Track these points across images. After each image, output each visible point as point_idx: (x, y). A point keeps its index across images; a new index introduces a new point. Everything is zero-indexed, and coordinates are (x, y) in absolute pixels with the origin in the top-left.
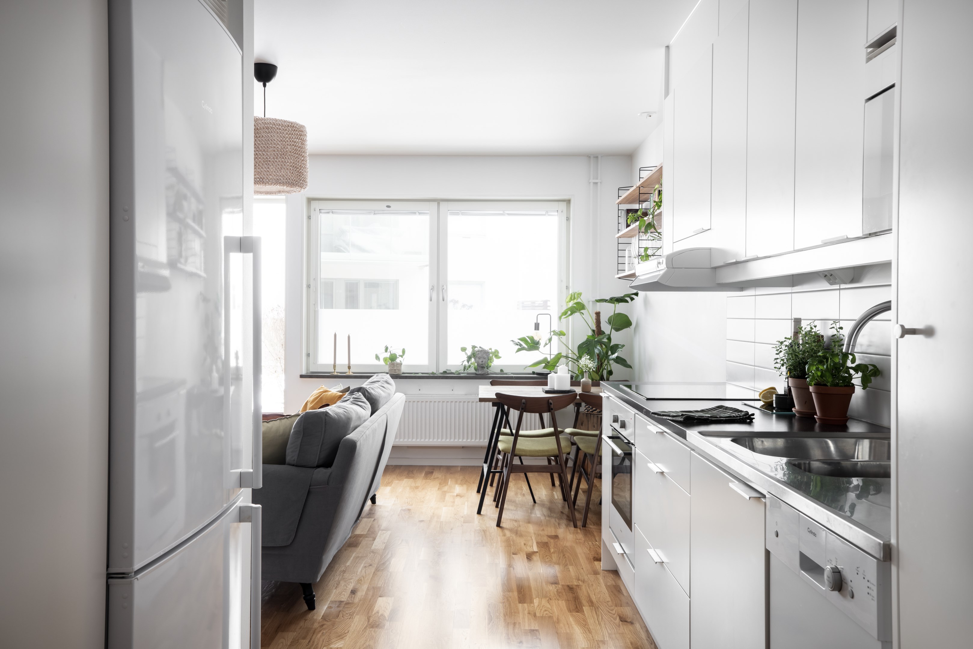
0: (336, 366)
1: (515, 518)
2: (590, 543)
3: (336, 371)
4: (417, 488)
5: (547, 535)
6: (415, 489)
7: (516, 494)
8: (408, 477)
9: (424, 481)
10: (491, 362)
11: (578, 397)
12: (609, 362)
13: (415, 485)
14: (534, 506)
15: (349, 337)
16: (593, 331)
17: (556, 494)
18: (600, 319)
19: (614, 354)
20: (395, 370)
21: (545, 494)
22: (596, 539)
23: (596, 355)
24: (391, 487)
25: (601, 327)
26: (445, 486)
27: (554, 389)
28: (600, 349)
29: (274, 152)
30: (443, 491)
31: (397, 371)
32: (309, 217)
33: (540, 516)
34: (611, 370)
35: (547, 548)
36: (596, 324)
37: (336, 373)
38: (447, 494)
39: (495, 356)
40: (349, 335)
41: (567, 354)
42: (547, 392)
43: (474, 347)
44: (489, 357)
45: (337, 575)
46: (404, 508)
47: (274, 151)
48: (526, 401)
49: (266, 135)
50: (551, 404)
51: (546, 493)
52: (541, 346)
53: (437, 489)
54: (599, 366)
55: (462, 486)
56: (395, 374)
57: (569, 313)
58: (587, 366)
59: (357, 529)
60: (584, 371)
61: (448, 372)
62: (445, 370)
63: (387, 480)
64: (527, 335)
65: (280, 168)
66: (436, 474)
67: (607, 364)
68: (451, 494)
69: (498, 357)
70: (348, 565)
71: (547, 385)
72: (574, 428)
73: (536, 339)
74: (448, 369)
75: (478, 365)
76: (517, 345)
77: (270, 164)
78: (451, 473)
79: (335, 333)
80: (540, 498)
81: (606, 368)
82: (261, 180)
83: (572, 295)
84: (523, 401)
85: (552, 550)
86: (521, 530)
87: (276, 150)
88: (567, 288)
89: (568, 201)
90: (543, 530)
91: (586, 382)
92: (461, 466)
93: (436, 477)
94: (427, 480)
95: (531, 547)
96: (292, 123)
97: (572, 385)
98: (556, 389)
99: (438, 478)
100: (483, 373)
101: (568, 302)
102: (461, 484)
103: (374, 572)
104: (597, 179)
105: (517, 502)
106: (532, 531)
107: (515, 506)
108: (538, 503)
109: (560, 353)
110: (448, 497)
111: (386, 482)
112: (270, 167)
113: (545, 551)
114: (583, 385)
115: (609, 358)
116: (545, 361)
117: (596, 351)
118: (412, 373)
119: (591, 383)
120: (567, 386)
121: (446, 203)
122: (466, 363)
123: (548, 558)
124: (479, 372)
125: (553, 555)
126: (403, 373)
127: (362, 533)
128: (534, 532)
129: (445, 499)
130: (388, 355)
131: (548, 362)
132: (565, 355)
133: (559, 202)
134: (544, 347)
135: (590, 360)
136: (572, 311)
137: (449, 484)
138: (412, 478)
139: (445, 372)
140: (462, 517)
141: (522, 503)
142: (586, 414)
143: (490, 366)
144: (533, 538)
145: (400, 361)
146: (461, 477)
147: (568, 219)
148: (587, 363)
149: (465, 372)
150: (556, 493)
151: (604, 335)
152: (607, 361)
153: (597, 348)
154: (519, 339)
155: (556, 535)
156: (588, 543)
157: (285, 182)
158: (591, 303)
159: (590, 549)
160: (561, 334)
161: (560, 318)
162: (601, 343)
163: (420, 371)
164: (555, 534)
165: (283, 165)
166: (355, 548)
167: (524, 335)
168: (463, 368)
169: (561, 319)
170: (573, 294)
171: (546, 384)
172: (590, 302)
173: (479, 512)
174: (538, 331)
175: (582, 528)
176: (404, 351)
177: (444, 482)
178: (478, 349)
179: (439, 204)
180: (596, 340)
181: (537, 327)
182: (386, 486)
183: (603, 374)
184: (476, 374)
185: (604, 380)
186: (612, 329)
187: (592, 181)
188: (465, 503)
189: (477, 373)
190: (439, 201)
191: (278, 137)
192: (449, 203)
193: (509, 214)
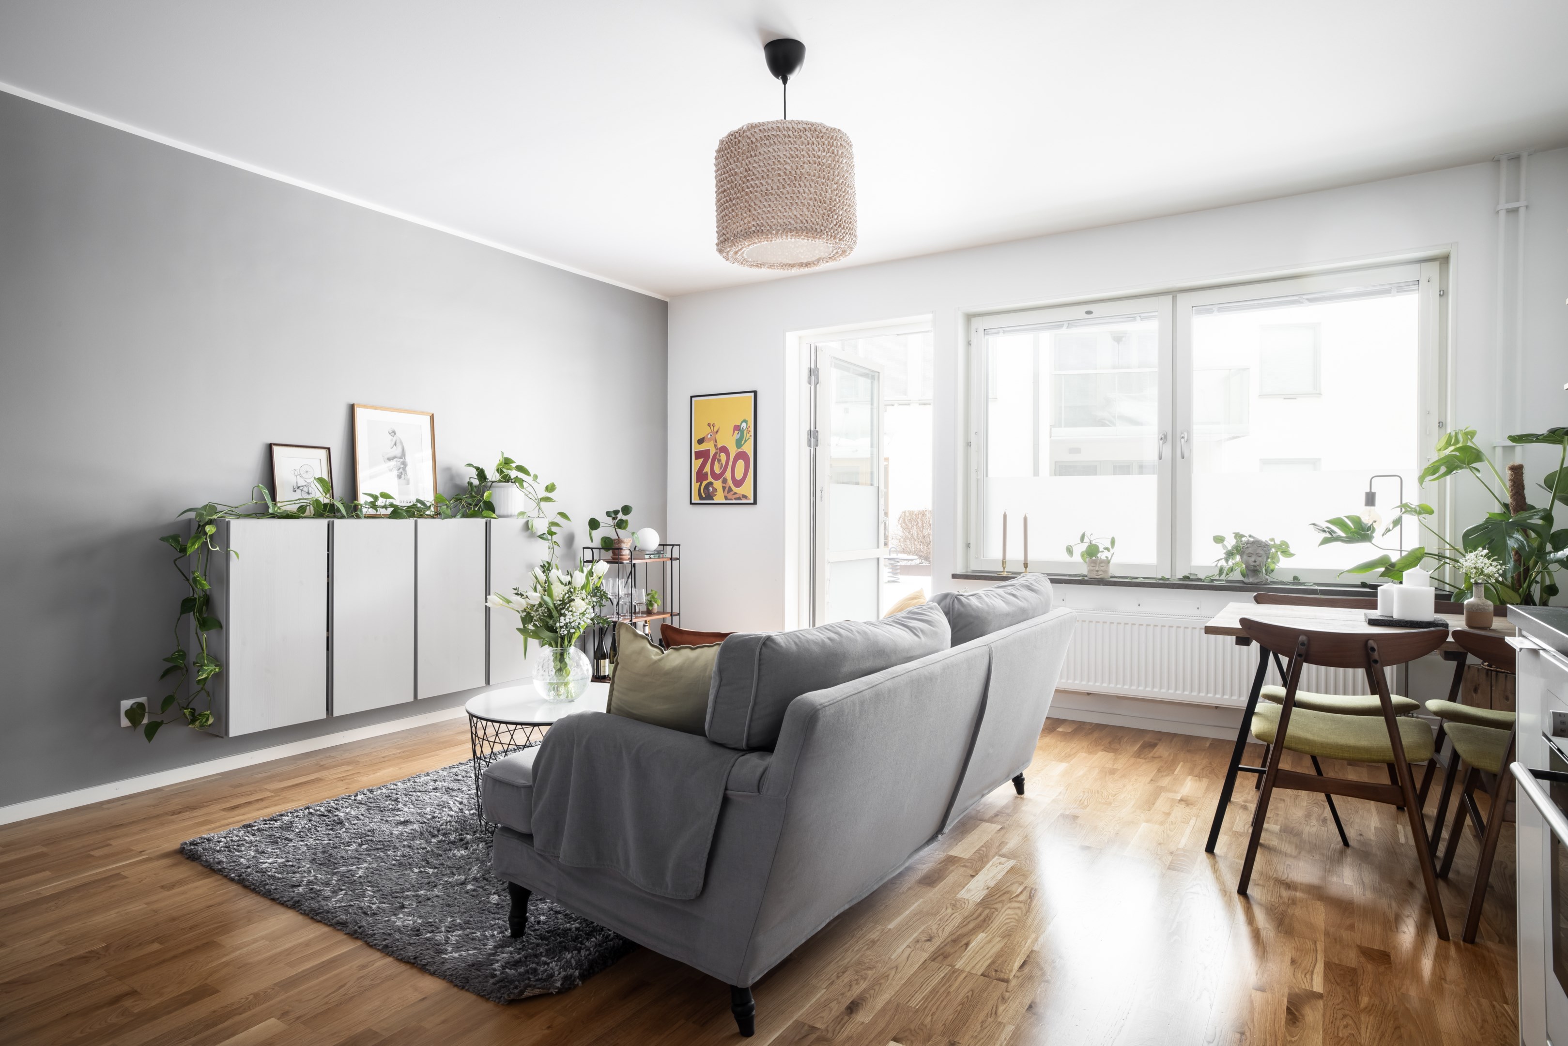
0: (1007, 562)
1: (1287, 878)
2: (1484, 1002)
3: (1006, 570)
4: (1112, 772)
5: (1359, 947)
6: (1108, 774)
7: (1308, 816)
8: (1109, 749)
9: (1133, 760)
10: (1274, 563)
11: (1450, 639)
12: (1546, 568)
13: (1113, 765)
14: (1342, 853)
15: (1025, 519)
16: (1506, 506)
17: (1404, 831)
18: (1523, 481)
19: (1563, 550)
20: (1097, 571)
21: (1375, 828)
22: (1504, 993)
23: (1512, 554)
24: (1067, 764)
25: (1526, 496)
26: (1166, 776)
27: (1392, 617)
28: (1522, 539)
29: (779, 178)
30: (1157, 787)
31: (1100, 573)
32: (969, 343)
33: (1353, 884)
34: (1554, 585)
35: (1351, 989)
36: (1512, 490)
37: (1006, 573)
38: (1163, 794)
39: (1282, 552)
40: (1025, 516)
41: (1441, 551)
42: (1372, 622)
43: (1238, 536)
44: (1270, 553)
45: (853, 950)
46: (1067, 813)
47: (779, 175)
48: (1309, 640)
49: (765, 150)
50: (1373, 649)
51: (1378, 825)
52: (1377, 535)
53: (1149, 779)
54: (1519, 574)
55: (1200, 781)
56: (1098, 577)
57: (1443, 469)
58: (1482, 571)
59: (960, 843)
60: (1472, 581)
61: (1191, 577)
62: (1187, 574)
63: (1069, 750)
64: (1347, 515)
65: (789, 204)
66: (1162, 750)
67: (1541, 572)
68: (1171, 795)
69: (1286, 553)
70: (890, 929)
71: (1376, 609)
72: (1450, 700)
73: (1366, 520)
74: (1192, 572)
75: (1246, 567)
76: (1324, 531)
77: (773, 199)
78: (1189, 751)
79: (1005, 513)
80: (1361, 835)
81: (1539, 578)
82: (758, 228)
83: (1450, 437)
84: (1302, 638)
85: (1365, 1000)
86: (1294, 914)
87: (782, 174)
88: (1441, 425)
89: (1445, 261)
90: (1351, 927)
91: (1478, 605)
92: (1214, 740)
93: (1157, 754)
94: (1139, 760)
95: (1308, 976)
96: (812, 125)
97: (1437, 611)
98: (1396, 616)
99: (1161, 757)
100: (1256, 581)
101: (1440, 450)
102: (1199, 777)
103: (926, 960)
104: (1518, 200)
105: (1305, 836)
106: (1322, 925)
107: (1296, 847)
108: (1353, 848)
109: (1423, 548)
110: (1161, 804)
111: (1065, 754)
112: (772, 205)
113: (1343, 996)
114: (1468, 612)
115: (1548, 558)
116: (1383, 561)
117: (1512, 543)
118: (1127, 578)
119: (1492, 608)
120: (1426, 612)
121: (1188, 294)
122: (1223, 563)
123: (1346, 1026)
124: (1249, 579)
125: (1364, 1018)
126: (1112, 577)
127: (962, 856)
128: (1325, 930)
129: (1154, 804)
130: (1084, 547)
131: (1393, 565)
132: (1437, 553)
133: (1422, 264)
134: (1383, 535)
135: (1489, 558)
136: (1451, 465)
137: (1176, 772)
138: (1115, 751)
139: (1186, 578)
140: (1172, 853)
141: (1314, 842)
142: (1485, 671)
143: (1272, 571)
144: (1320, 946)
145: (1107, 557)
146: (1205, 762)
147: (1443, 294)
148: (1480, 565)
149: (1222, 578)
150: (1404, 827)
151: (1533, 511)
152: (1543, 564)
153: (1513, 537)
154: (1328, 521)
155: (1385, 952)
156: (1479, 1003)
157: (799, 228)
158: (1499, 451)
159: (1482, 1027)
160: (1423, 511)
161: (1421, 480)
162: (1525, 529)
163: (1141, 574)
164: (1382, 949)
165: (795, 198)
166: (929, 888)
167: (1341, 514)
168: (1217, 572)
169: (1424, 483)
170: (1454, 434)
171: (1374, 606)
172: (1497, 449)
173: (1210, 848)
174: (1372, 507)
175: (1462, 943)
176: (1113, 542)
177: (1168, 768)
178: (1246, 539)
179: (1174, 299)
180: (1510, 520)
181: (1370, 499)
182: (1061, 761)
183: (1530, 591)
184: (1243, 582)
185: (1535, 604)
186: (1556, 501)
187: (1504, 206)
188: (1191, 821)
189: (1246, 580)
190: (1174, 293)
191: (786, 151)
192: (1194, 294)
193: (1310, 300)
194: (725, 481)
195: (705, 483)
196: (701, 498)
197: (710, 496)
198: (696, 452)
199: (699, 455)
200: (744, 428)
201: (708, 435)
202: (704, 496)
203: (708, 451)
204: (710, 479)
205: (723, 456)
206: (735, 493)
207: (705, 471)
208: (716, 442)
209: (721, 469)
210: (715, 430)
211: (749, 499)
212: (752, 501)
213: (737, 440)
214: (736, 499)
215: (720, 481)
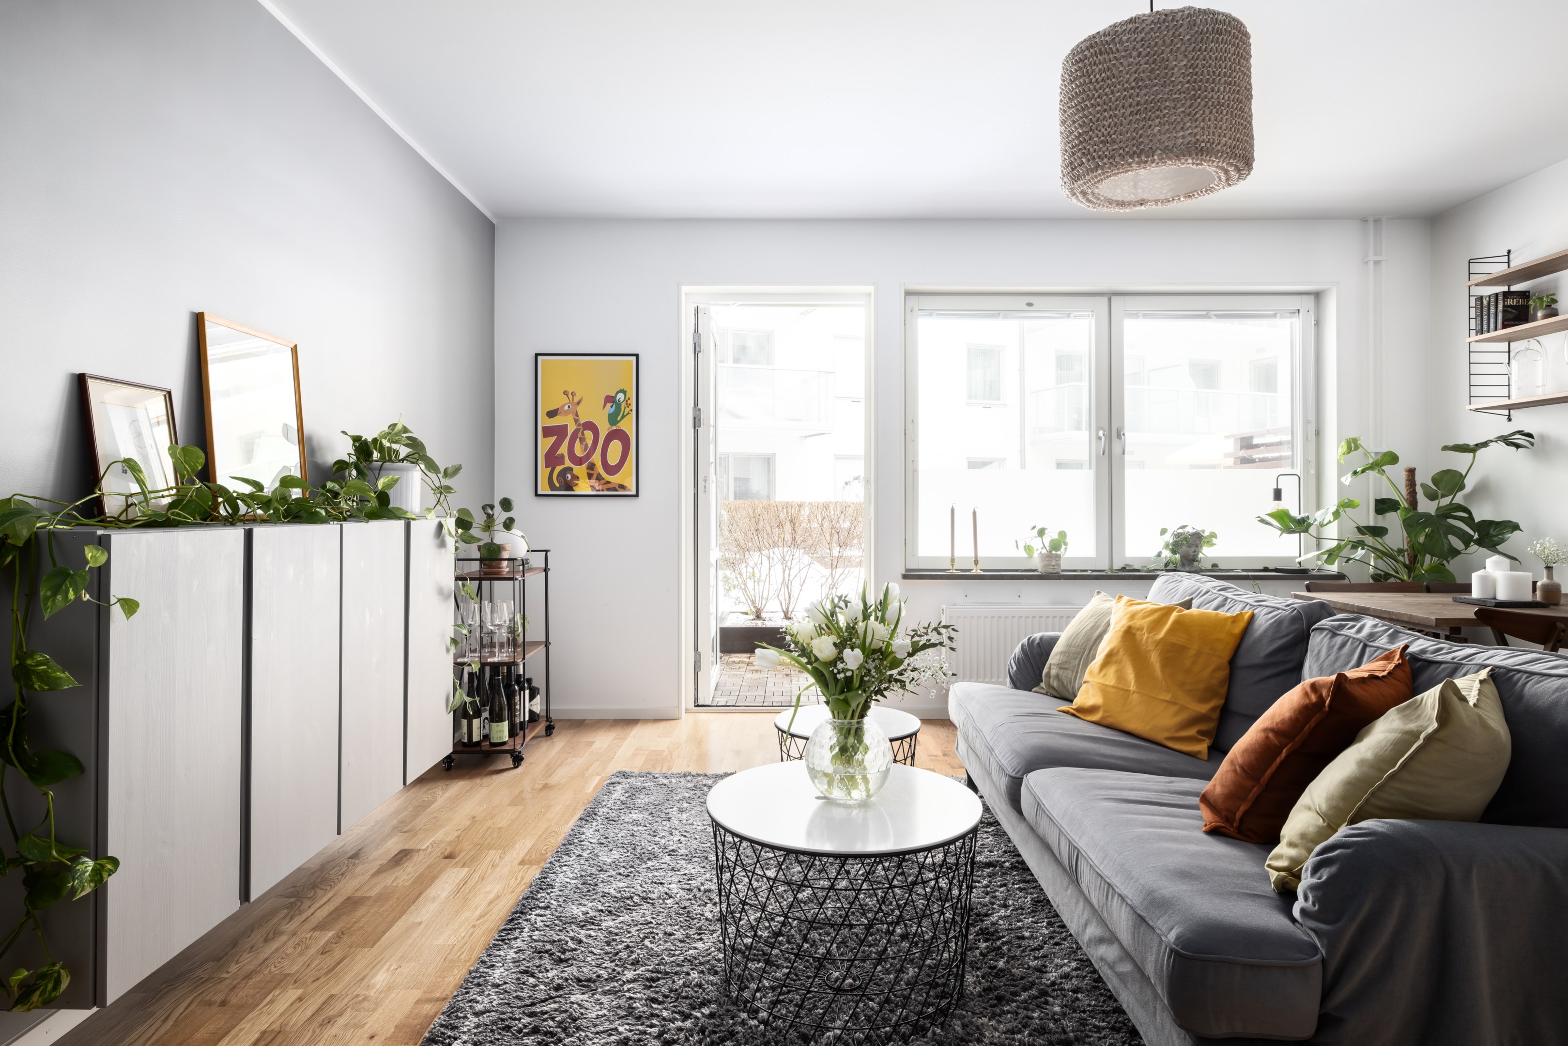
0: (955, 559)
3: (954, 568)
15: (974, 514)
18: (1417, 480)
25: (1416, 492)
31: (1054, 567)
32: (905, 322)
37: (954, 571)
39: (1206, 542)
40: (974, 510)
56: (1051, 572)
61: (1128, 569)
62: (1123, 566)
69: (1210, 543)
74: (1128, 564)
75: (1185, 557)
79: (953, 507)
83: (1348, 444)
89: (1318, 296)
104: (1380, 256)
118: (1076, 571)
121: (1123, 298)
126: (1063, 571)
133: (1301, 296)
134: (1323, 526)
139: (1123, 569)
147: (1318, 322)
160: (1350, 505)
170: (1351, 441)
174: (1279, 502)
178: (1187, 531)
179: (1110, 300)
181: (1277, 495)
187: (1372, 258)
190: (1110, 295)
192: (1127, 298)
193: (1218, 316)
194: (592, 467)
195: (558, 469)
196: (552, 486)
197: (569, 486)
198: (544, 428)
199: (548, 432)
200: (622, 400)
201: (564, 406)
202: (558, 485)
203: (565, 428)
204: (568, 463)
205: (589, 435)
206: (608, 482)
207: (559, 452)
208: (577, 415)
209: (585, 450)
210: (576, 400)
211: (629, 490)
212: (634, 493)
213: (609, 415)
214: (608, 490)
215: (584, 466)
